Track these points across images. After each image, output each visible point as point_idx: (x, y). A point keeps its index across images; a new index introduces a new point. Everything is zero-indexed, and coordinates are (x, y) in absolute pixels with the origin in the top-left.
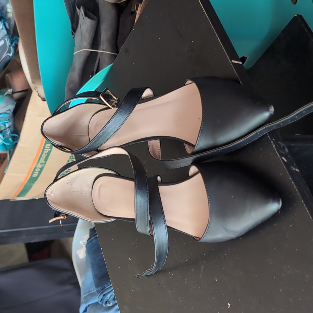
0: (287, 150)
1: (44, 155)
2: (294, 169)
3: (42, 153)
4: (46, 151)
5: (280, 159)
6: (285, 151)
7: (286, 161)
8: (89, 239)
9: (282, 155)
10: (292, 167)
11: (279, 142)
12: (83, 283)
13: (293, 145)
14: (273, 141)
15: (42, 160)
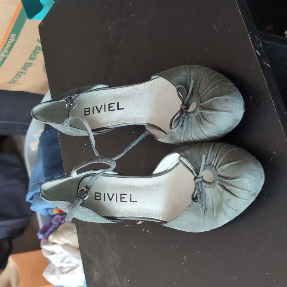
0: (261, 44)
1: (8, 45)
2: (266, 63)
3: (7, 42)
4: (11, 41)
5: (255, 52)
6: (259, 45)
7: (259, 54)
8: (44, 132)
9: (256, 48)
10: (264, 61)
11: (255, 36)
12: (33, 173)
13: (266, 42)
14: (250, 33)
15: (6, 50)
